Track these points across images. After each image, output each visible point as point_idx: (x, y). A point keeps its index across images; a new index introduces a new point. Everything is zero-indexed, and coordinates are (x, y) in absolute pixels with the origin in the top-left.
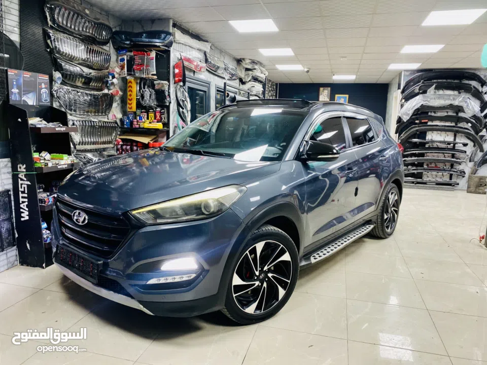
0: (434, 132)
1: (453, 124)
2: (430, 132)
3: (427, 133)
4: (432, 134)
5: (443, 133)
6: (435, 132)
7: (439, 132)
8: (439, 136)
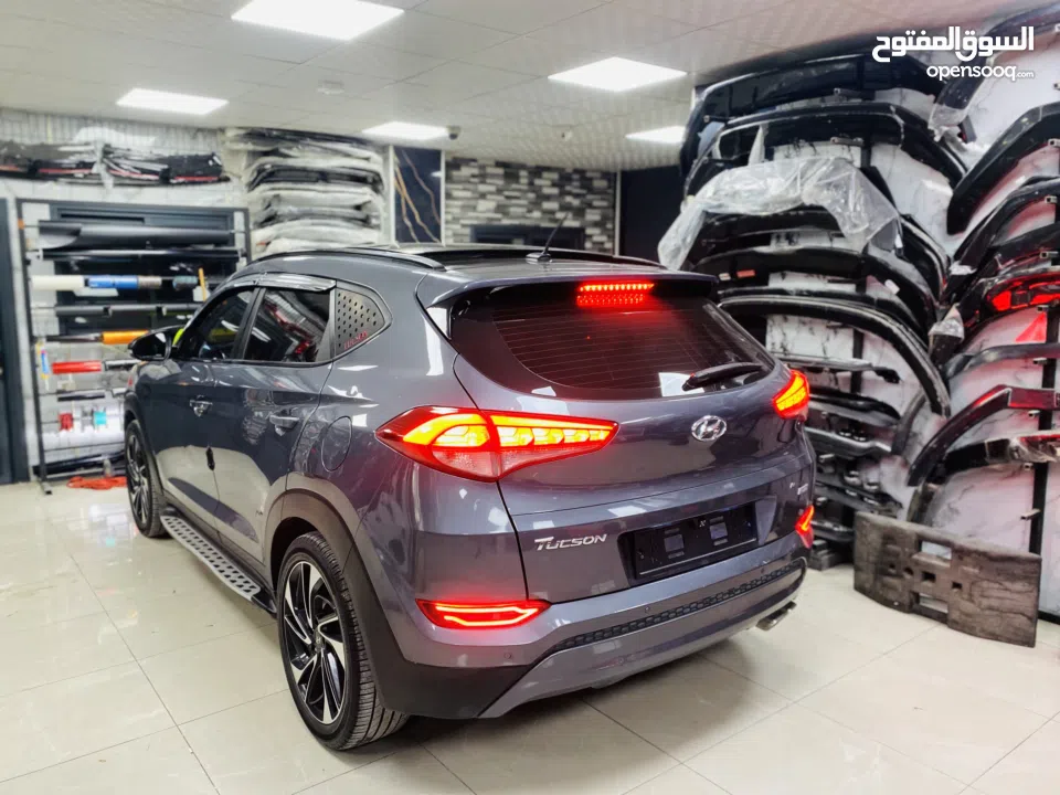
0: (790, 317)
1: (849, 288)
2: (778, 318)
3: (770, 322)
4: (785, 325)
5: (820, 327)
6: (793, 319)
7: (807, 319)
8: (804, 334)
